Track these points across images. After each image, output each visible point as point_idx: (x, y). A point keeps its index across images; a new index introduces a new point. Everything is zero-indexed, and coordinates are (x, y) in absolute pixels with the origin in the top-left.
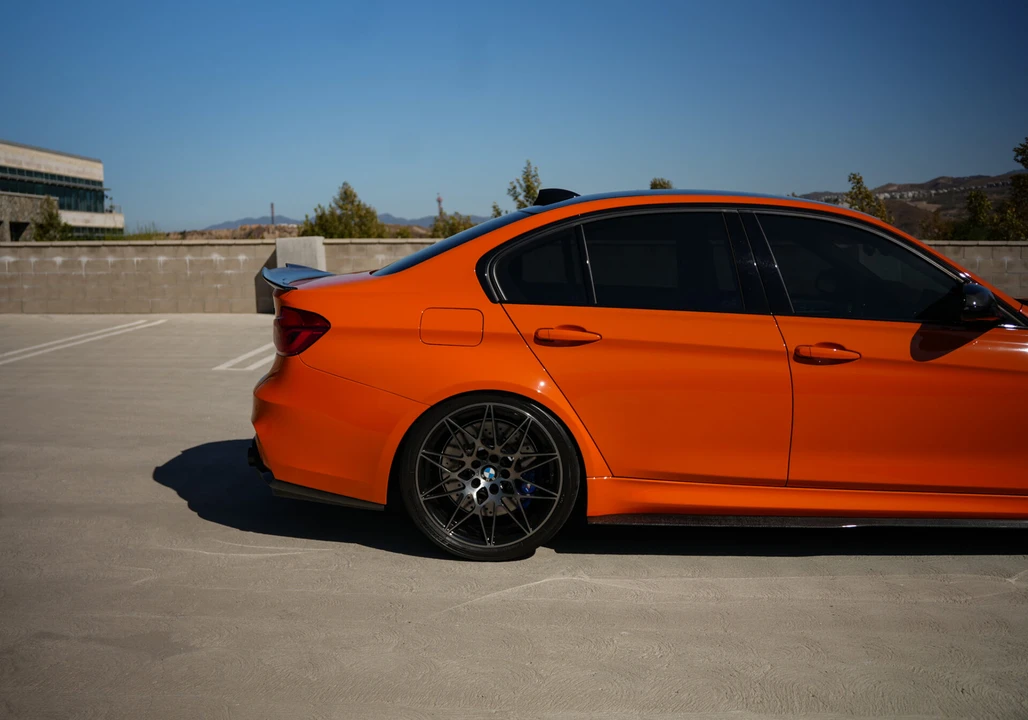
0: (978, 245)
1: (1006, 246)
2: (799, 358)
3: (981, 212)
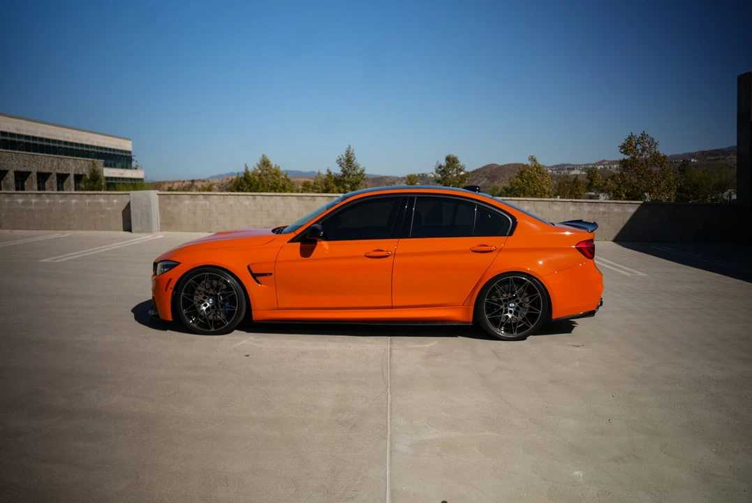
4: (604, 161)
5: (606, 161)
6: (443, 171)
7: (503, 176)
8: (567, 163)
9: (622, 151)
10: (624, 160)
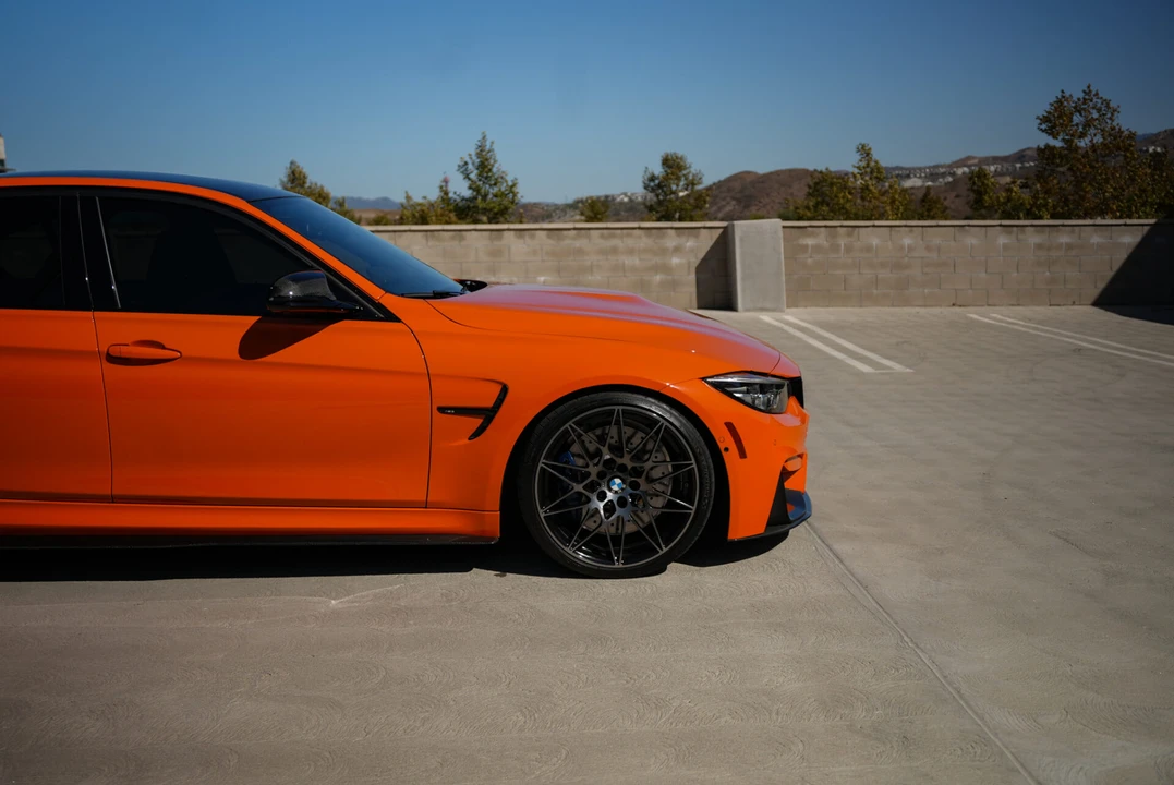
0: (874, 226)
1: (906, 226)
2: (112, 359)
3: (986, 192)
4: (969, 158)
5: (974, 158)
6: (655, 185)
7: (768, 195)
8: (894, 165)
9: (1044, 127)
10: (1047, 146)
